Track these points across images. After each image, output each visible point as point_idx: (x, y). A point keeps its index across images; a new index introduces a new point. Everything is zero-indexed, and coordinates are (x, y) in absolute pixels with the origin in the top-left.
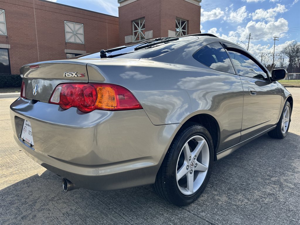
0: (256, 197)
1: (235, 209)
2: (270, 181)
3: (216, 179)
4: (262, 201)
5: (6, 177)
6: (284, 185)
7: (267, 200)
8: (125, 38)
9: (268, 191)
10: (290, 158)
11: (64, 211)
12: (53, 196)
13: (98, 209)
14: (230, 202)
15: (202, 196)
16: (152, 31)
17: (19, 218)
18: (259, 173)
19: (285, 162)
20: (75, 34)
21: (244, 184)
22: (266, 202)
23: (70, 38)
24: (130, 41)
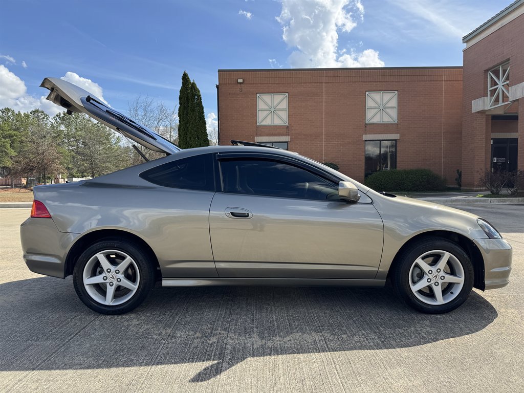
16: (523, 83)
20: (382, 109)
23: (373, 116)
24: (480, 108)
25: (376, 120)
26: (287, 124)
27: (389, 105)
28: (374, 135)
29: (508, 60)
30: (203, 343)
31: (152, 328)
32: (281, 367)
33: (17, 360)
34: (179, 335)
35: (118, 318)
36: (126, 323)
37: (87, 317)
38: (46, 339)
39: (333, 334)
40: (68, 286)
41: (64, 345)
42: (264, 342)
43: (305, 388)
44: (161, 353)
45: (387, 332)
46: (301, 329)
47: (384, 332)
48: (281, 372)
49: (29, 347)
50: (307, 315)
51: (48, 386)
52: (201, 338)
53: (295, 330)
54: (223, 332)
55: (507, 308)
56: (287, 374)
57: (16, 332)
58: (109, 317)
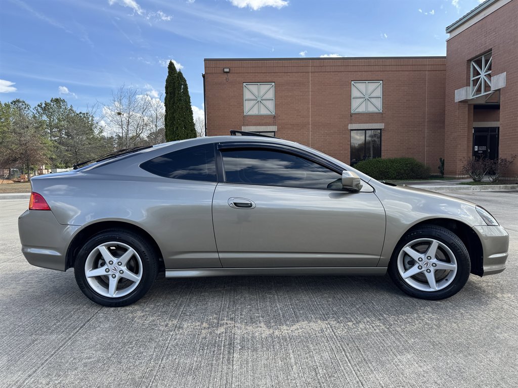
8: (454, 94)
16: (505, 73)
20: (367, 99)
23: (358, 106)
24: (463, 98)
25: (362, 109)
26: (274, 114)
27: (374, 95)
28: (359, 124)
29: (491, 50)
30: (211, 333)
31: (158, 320)
32: (292, 356)
33: (24, 355)
34: (185, 326)
35: (121, 310)
36: (130, 315)
37: (90, 310)
38: (51, 333)
39: (338, 322)
40: (66, 279)
41: (70, 338)
42: (271, 331)
43: (319, 377)
44: (170, 344)
45: (391, 319)
46: (307, 318)
47: (388, 319)
48: (293, 361)
49: (34, 341)
50: (310, 303)
51: (59, 381)
52: (209, 328)
53: (300, 319)
54: (229, 322)
55: (503, 293)
56: (299, 363)
57: (19, 326)
58: (112, 309)
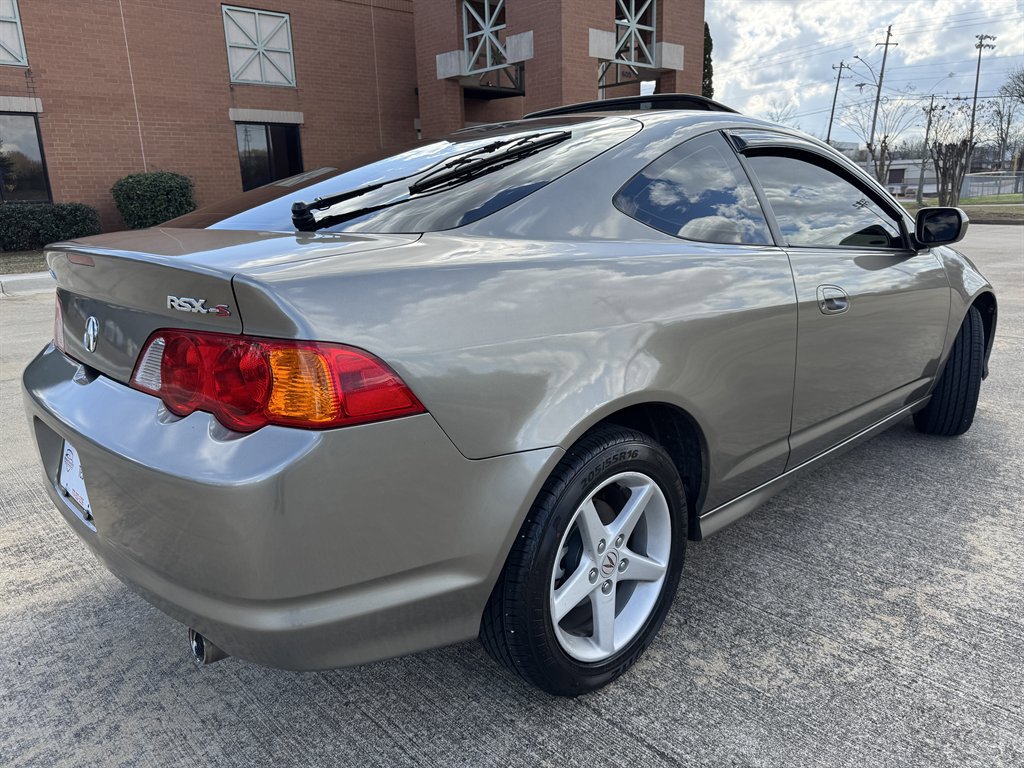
0: (822, 658)
1: (745, 702)
2: (880, 602)
3: (701, 595)
4: (840, 675)
5: (31, 590)
6: (923, 618)
7: (856, 671)
8: (435, 62)
9: (866, 637)
10: (963, 516)
11: (208, 709)
12: (176, 660)
13: (312, 705)
14: (732, 679)
15: (648, 657)
16: (532, 32)
17: (68, 735)
18: (850, 570)
19: (944, 530)
20: (263, 53)
21: (792, 612)
22: (851, 679)
23: (244, 67)
24: (453, 72)
25: (252, 75)
26: (24, 62)
27: (275, 45)
28: (253, 110)
